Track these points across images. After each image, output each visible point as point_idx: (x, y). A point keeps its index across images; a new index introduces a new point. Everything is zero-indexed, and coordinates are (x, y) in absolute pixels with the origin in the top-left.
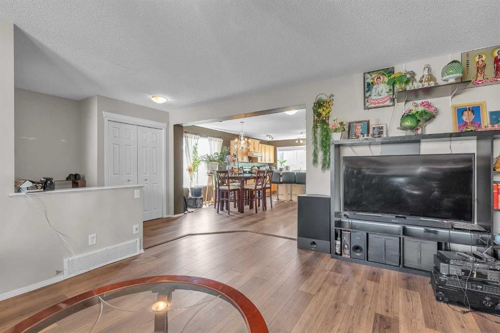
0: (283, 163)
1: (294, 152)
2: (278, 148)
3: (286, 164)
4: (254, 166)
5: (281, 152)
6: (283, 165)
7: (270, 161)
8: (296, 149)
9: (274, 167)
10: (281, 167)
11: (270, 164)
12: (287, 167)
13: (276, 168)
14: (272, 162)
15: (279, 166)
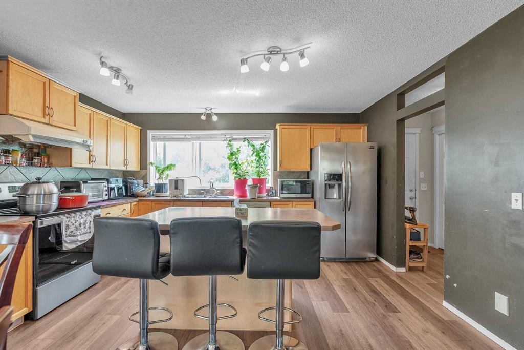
0: (167, 172)
1: (193, 144)
2: (150, 134)
3: (173, 174)
4: (39, 181)
5: (160, 145)
6: (164, 176)
7: (125, 165)
8: (198, 138)
9: (141, 182)
10: (161, 182)
11: (126, 175)
12: (176, 181)
13: (146, 184)
14: (134, 166)
15: (153, 179)
